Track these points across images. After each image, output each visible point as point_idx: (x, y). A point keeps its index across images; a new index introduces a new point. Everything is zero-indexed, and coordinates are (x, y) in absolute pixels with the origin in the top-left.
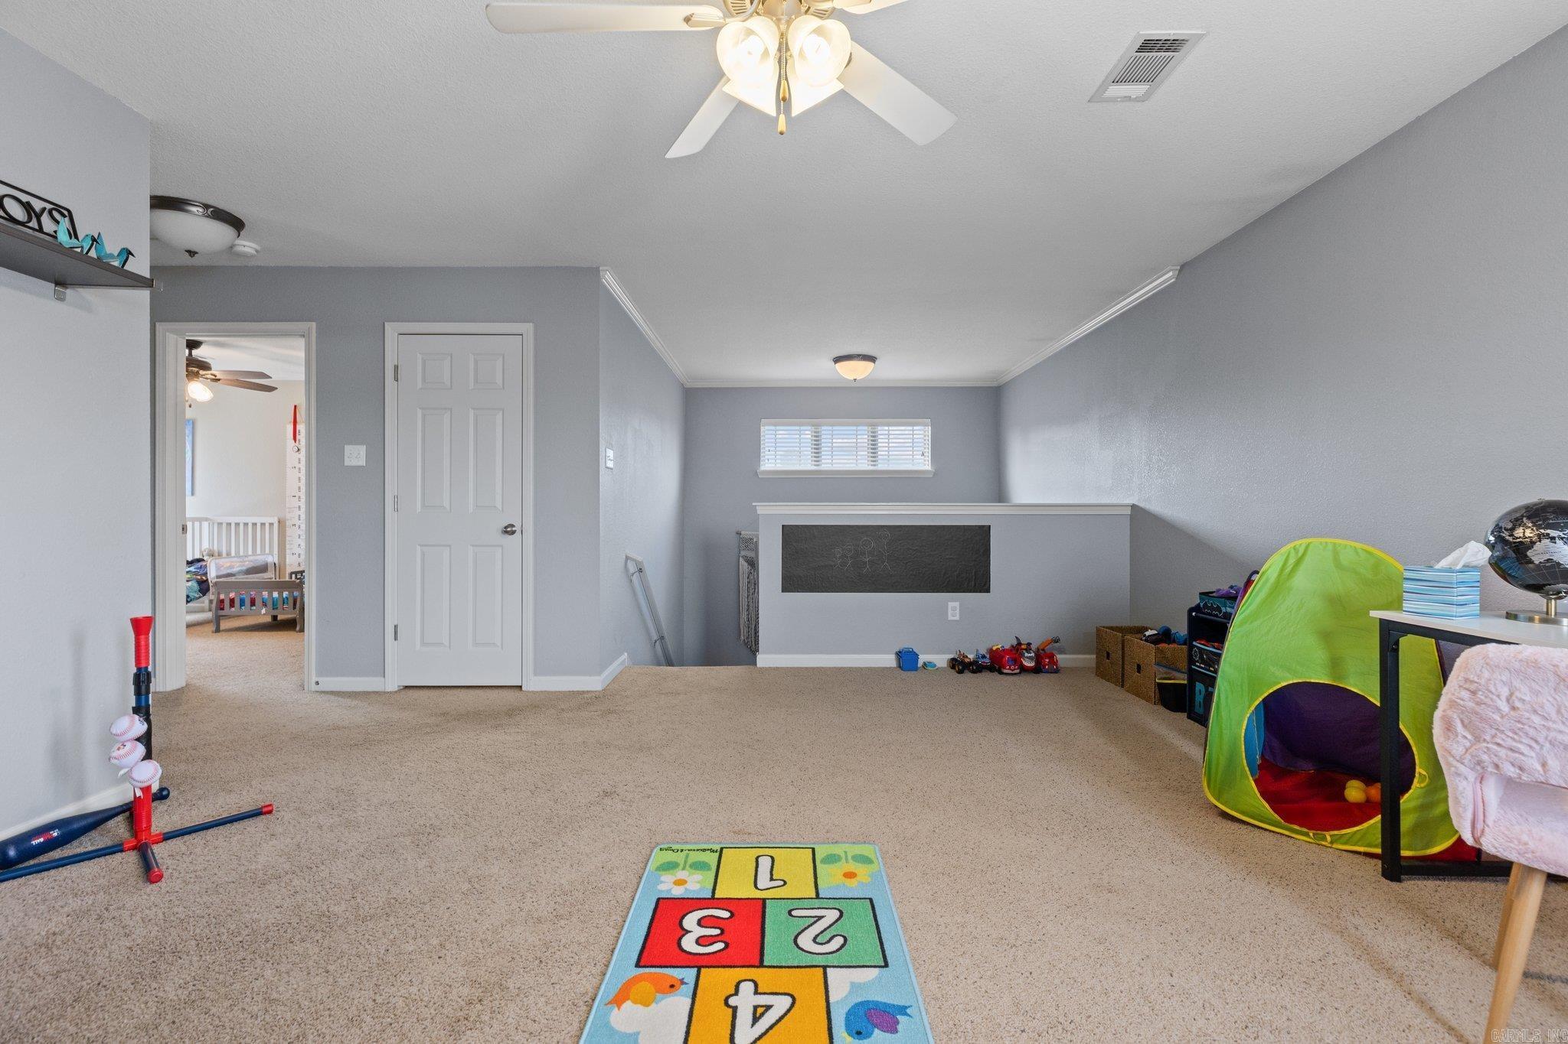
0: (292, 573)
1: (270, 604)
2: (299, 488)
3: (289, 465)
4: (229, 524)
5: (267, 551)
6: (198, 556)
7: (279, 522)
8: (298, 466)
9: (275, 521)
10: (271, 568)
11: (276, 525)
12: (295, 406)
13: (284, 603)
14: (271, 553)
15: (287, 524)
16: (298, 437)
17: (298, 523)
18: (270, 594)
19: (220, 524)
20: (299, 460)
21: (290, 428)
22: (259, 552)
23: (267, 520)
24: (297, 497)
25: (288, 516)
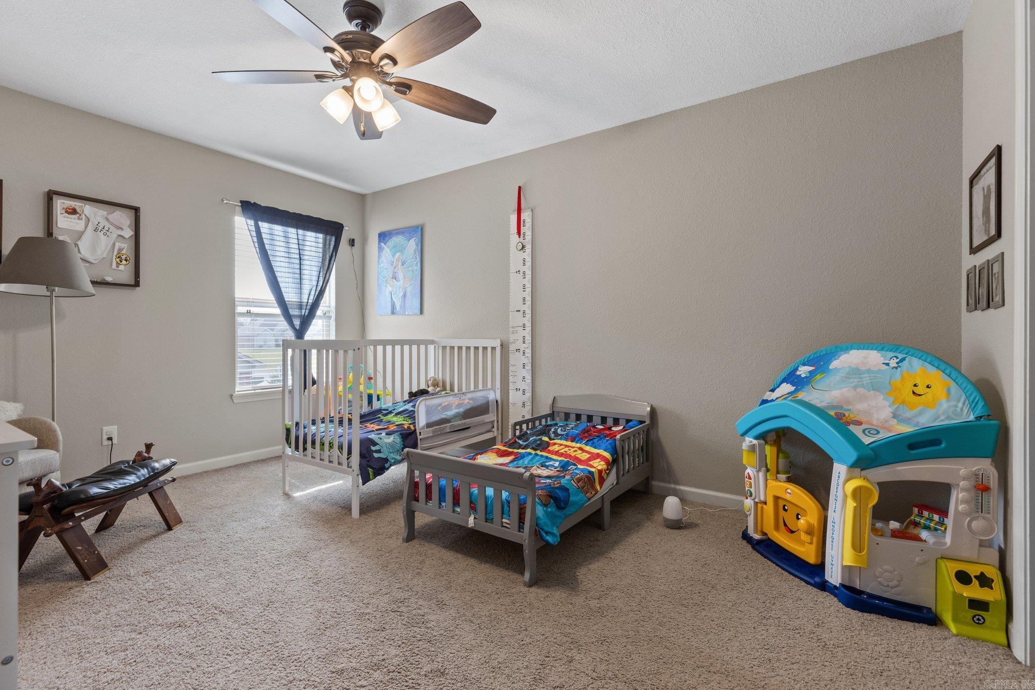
0: (516, 424)
1: (481, 507)
2: (524, 299)
3: (513, 269)
4: (452, 348)
5: (489, 386)
6: (423, 386)
7: (501, 345)
8: (522, 269)
9: (497, 344)
10: (492, 408)
11: (498, 350)
12: (520, 188)
13: (503, 513)
14: (493, 388)
15: (510, 349)
16: (523, 230)
17: (522, 347)
18: (482, 490)
19: (444, 348)
20: (524, 260)
21: (514, 218)
22: (480, 387)
23: (489, 343)
24: (521, 312)
25: (512, 338)
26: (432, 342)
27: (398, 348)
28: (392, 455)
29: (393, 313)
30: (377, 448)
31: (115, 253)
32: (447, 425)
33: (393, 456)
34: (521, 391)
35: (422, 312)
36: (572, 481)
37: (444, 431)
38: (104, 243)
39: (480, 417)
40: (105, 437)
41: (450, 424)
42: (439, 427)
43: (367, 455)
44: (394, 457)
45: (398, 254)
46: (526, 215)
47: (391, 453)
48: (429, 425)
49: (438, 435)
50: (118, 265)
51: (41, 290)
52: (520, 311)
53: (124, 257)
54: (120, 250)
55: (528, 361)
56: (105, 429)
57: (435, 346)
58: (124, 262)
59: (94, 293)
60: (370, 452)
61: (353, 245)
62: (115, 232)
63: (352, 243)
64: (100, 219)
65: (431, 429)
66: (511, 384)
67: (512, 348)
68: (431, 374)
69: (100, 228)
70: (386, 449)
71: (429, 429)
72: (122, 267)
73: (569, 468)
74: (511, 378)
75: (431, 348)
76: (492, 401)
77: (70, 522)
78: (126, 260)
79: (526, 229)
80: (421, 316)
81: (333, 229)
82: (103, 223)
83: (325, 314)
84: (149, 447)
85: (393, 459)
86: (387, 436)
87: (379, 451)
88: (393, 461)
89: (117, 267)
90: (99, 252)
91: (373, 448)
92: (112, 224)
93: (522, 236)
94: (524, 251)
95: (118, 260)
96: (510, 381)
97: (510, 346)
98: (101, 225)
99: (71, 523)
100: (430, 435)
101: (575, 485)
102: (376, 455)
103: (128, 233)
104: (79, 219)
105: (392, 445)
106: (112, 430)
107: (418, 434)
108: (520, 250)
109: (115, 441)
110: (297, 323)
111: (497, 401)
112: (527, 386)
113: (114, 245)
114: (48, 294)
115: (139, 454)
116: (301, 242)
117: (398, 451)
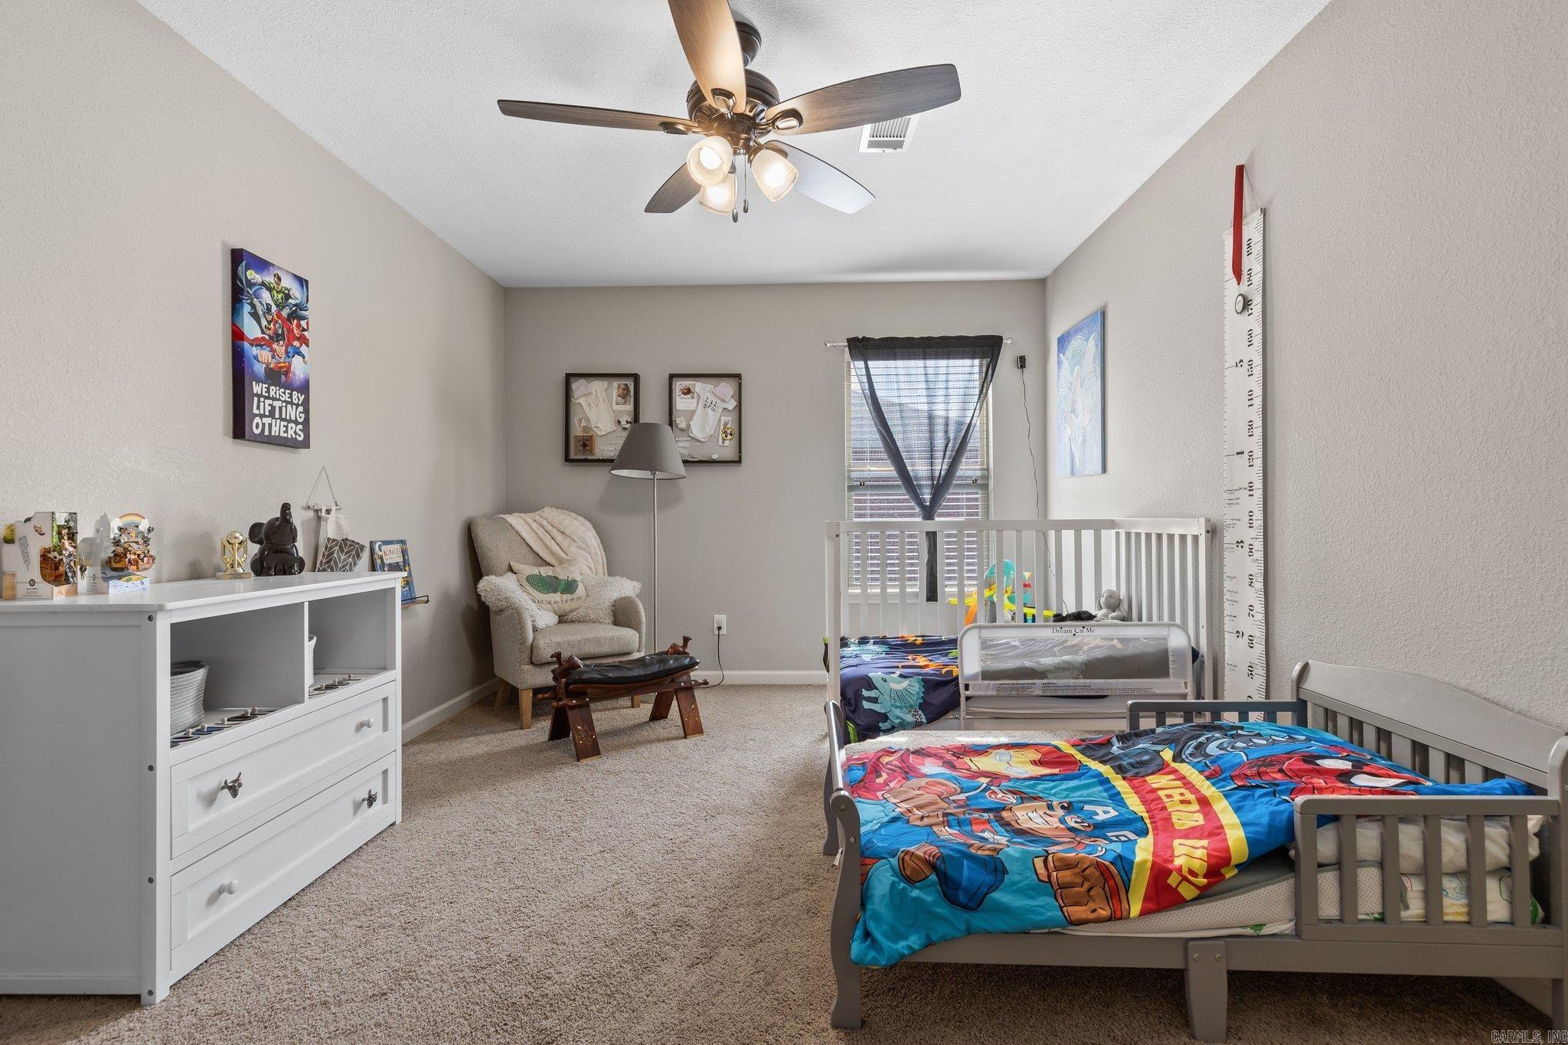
3: (1230, 360)
7: (1208, 532)
8: (1247, 355)
9: (1198, 528)
11: (1203, 542)
12: (1240, 170)
15: (1225, 541)
16: (1247, 262)
17: (1247, 536)
20: (1249, 333)
24: (1245, 456)
25: (1229, 515)
26: (1112, 524)
27: (1088, 536)
28: (898, 712)
29: (1072, 473)
30: (872, 694)
31: (722, 428)
32: (1037, 681)
33: (898, 714)
34: (1246, 636)
35: (1104, 470)
36: (1039, 862)
37: (1028, 692)
38: (712, 417)
39: (1136, 680)
40: (716, 626)
41: (1044, 681)
42: (1015, 682)
43: (853, 702)
44: (902, 715)
45: (1077, 367)
46: (1252, 229)
47: (896, 707)
48: (987, 675)
49: (1010, 697)
50: (724, 440)
51: (646, 474)
52: (1242, 453)
53: (729, 432)
54: (726, 424)
55: (1257, 570)
56: (717, 617)
57: (1118, 534)
58: (729, 437)
59: (685, 474)
60: (859, 697)
61: (1023, 366)
62: (721, 405)
63: (1022, 362)
64: (708, 395)
65: (993, 682)
66: (1227, 620)
67: (1229, 537)
68: (1109, 584)
69: (709, 404)
70: (888, 698)
71: (987, 682)
72: (727, 443)
73: (1109, 834)
74: (1226, 605)
75: (1109, 536)
76: (1179, 653)
77: (575, 700)
78: (731, 435)
79: (1252, 262)
80: (1104, 475)
81: (986, 348)
82: (712, 398)
83: (976, 481)
84: (686, 640)
85: (898, 717)
86: (900, 679)
87: (875, 700)
88: (898, 721)
89: (723, 443)
90: (708, 429)
91: (865, 693)
92: (718, 398)
93: (1245, 276)
94: (1250, 311)
95: (724, 435)
96: (1226, 613)
97: (1225, 534)
98: (709, 401)
99: (574, 702)
100: (989, 693)
101: (1041, 871)
102: (866, 705)
103: (732, 404)
104: (692, 398)
105: (900, 696)
106: (721, 619)
107: (962, 687)
108: (1242, 312)
109: (723, 631)
110: (927, 496)
111: (1195, 654)
112: (1255, 627)
113: (720, 419)
114: (652, 477)
115: (674, 646)
116: (931, 378)
117: (911, 707)
